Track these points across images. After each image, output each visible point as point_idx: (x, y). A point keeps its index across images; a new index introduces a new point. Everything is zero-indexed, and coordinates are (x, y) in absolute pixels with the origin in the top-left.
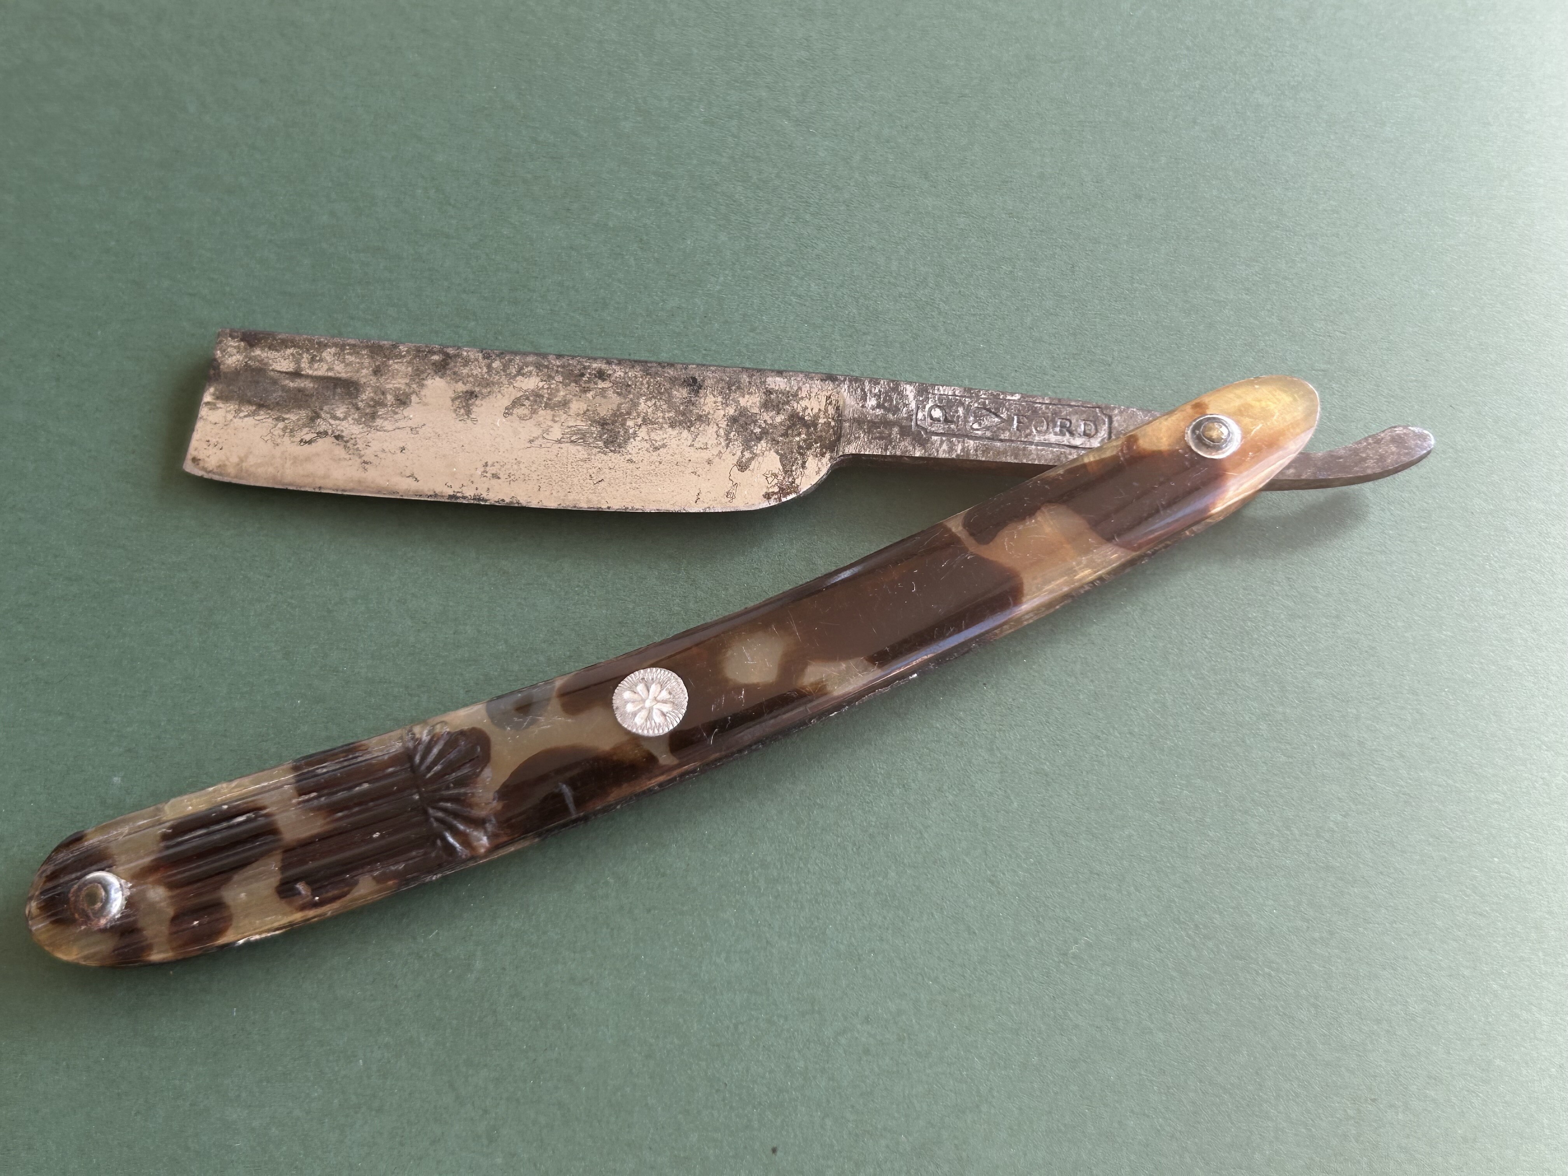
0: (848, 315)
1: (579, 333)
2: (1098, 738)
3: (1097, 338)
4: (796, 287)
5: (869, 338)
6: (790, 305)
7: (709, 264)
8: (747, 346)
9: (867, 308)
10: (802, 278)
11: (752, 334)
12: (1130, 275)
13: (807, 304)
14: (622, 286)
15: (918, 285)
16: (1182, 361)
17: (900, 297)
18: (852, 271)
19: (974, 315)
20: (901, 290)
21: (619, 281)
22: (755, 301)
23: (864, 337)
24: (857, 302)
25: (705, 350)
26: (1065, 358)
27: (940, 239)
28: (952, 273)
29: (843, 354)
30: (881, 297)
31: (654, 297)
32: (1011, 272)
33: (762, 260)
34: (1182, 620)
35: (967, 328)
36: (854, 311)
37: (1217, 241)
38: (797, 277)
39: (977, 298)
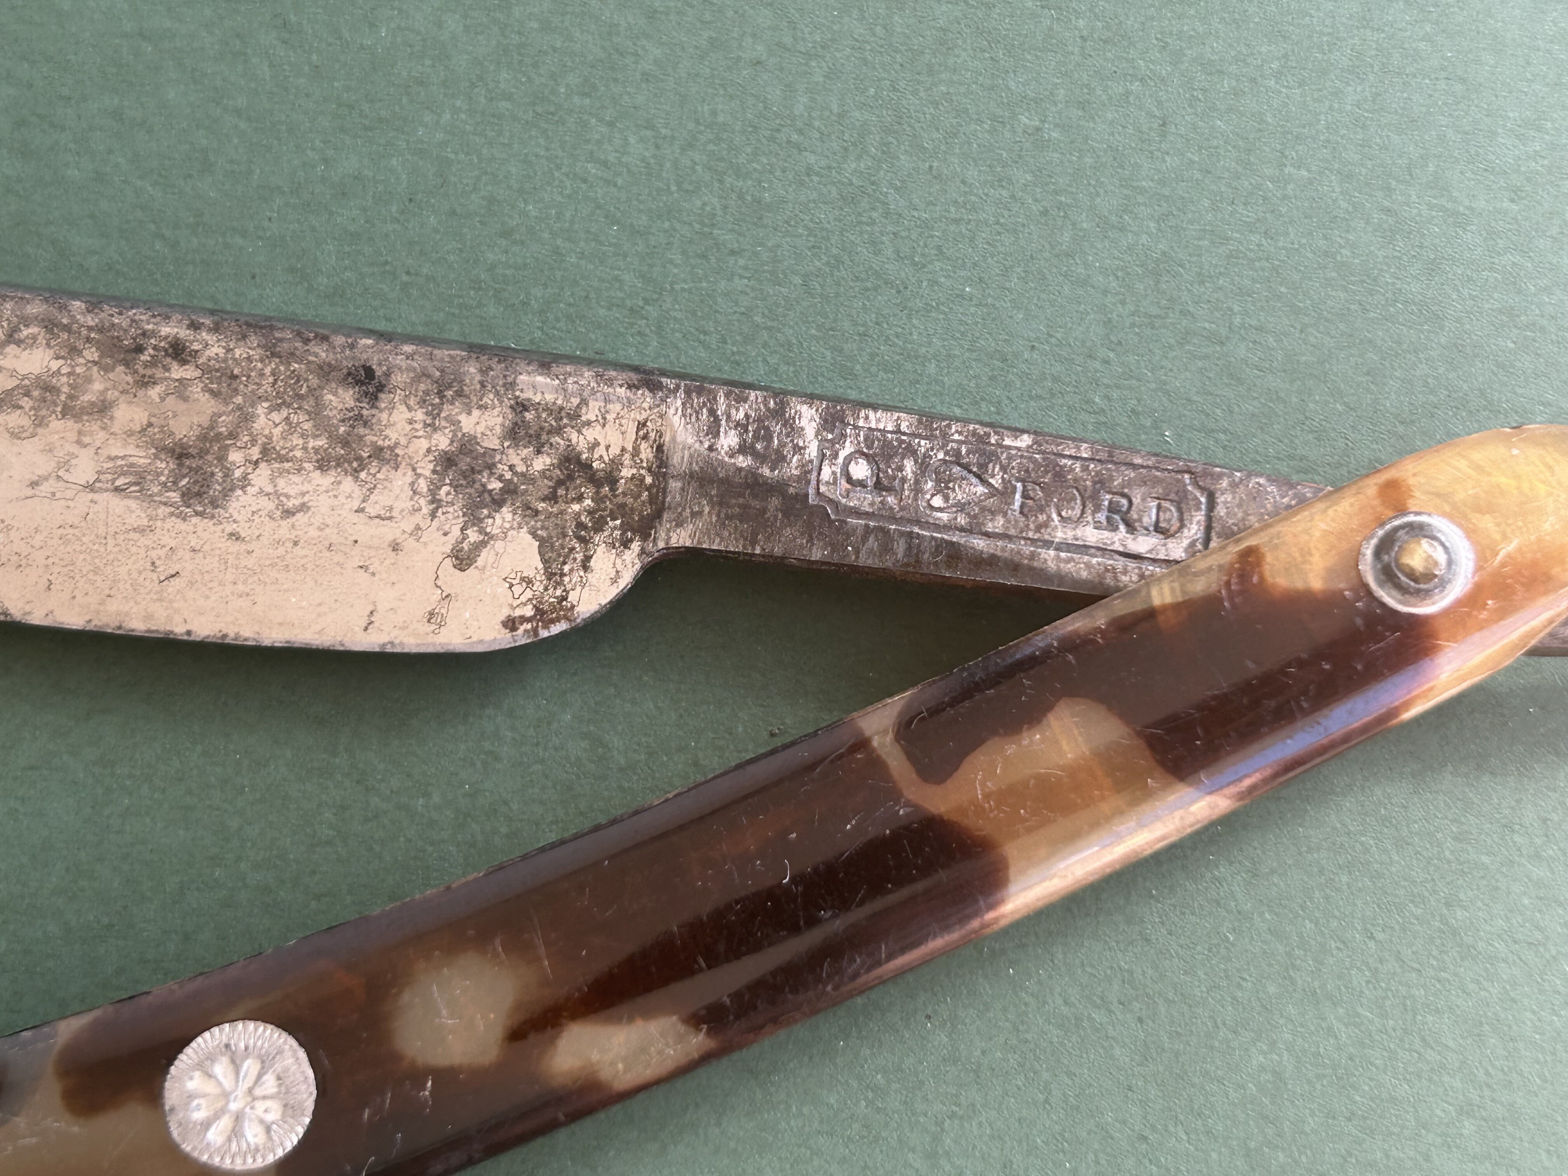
0: (702, 209)
1: (152, 227)
2: (1145, 1139)
3: (1202, 283)
4: (599, 142)
5: (741, 262)
6: (585, 181)
7: (421, 83)
8: (492, 268)
9: (741, 197)
10: (611, 124)
11: (504, 242)
12: (1279, 147)
13: (620, 181)
14: (243, 125)
15: (846, 149)
16: (1370, 341)
17: (808, 175)
18: (714, 113)
19: (957, 221)
20: (812, 159)
21: (238, 112)
22: (513, 170)
23: (732, 260)
24: (721, 182)
25: (408, 273)
26: (1133, 325)
27: (897, 51)
28: (917, 125)
29: (686, 295)
30: (771, 173)
31: (309, 152)
32: (1038, 129)
33: (529, 79)
34: (1327, 898)
35: (939, 248)
36: (715, 201)
37: (1463, 80)
38: (601, 120)
39: (963, 182)
